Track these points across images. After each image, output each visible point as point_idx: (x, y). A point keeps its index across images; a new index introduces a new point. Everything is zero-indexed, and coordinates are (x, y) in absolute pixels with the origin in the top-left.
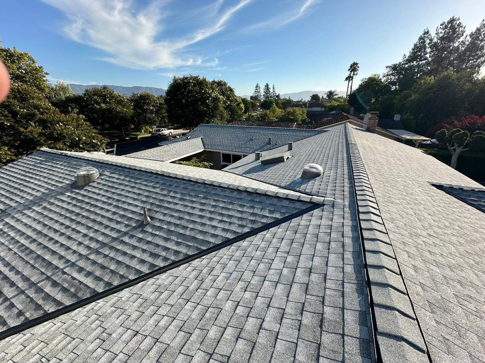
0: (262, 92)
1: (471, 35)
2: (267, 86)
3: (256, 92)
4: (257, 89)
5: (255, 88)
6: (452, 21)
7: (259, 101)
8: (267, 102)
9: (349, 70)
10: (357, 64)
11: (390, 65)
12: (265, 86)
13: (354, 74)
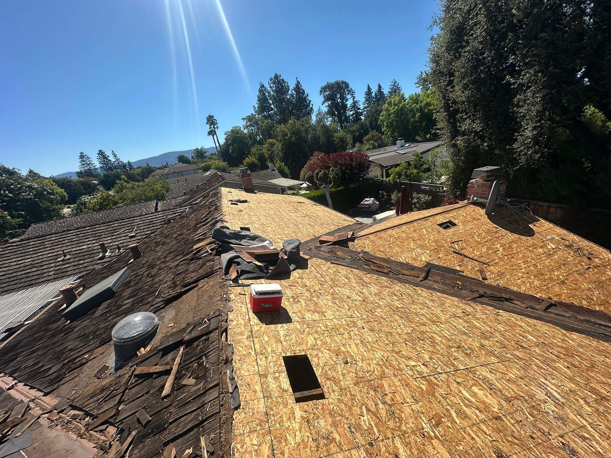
0: (97, 164)
1: (294, 89)
2: (101, 153)
3: (83, 164)
4: (84, 161)
5: (79, 160)
6: (276, 77)
7: (96, 176)
8: (109, 177)
9: (207, 123)
10: (213, 117)
11: (245, 117)
12: (99, 154)
13: (214, 128)
